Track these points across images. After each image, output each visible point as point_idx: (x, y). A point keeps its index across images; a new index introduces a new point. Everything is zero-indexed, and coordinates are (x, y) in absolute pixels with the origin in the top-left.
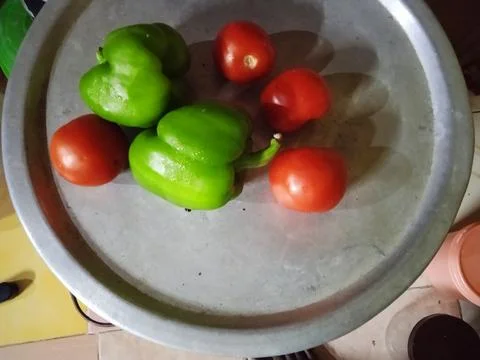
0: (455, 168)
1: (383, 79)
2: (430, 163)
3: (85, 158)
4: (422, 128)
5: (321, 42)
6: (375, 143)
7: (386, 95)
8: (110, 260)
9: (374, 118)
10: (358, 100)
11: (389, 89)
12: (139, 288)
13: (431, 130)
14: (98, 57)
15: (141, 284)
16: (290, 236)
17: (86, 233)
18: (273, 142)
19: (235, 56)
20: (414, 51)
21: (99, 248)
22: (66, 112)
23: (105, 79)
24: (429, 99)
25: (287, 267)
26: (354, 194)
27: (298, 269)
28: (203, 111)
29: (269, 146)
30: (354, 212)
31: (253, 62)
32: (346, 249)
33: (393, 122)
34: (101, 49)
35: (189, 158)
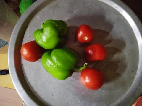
0: (139, 88)
1: (126, 52)
2: (132, 83)
3: (29, 54)
4: (133, 71)
5: (110, 36)
6: (117, 72)
7: (125, 58)
8: (29, 83)
9: (119, 64)
10: (116, 57)
11: (127, 56)
12: (35, 94)
13: (136, 73)
14: (42, 26)
15: (36, 93)
16: (82, 92)
17: (25, 73)
18: (85, 65)
19: (82, 35)
20: (138, 46)
21: (27, 79)
22: (30, 37)
23: (41, 34)
24: (138, 63)
25: (78, 101)
26: (105, 86)
27: (81, 103)
28: (66, 52)
29: (83, 66)
30: (104, 91)
31: (86, 38)
32: (98, 102)
33: (124, 67)
34: (43, 23)
35: (57, 65)
